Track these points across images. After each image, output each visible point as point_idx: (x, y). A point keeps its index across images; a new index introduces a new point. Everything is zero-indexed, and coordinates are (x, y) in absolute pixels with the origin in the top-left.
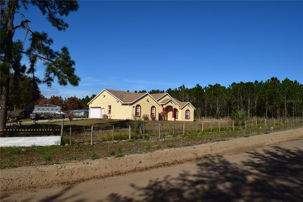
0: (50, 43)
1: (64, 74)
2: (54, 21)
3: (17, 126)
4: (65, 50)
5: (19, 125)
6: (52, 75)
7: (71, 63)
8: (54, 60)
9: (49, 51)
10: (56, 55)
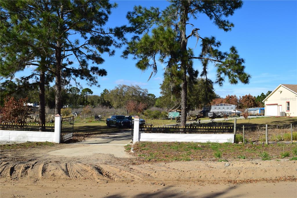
0: (219, 45)
1: (234, 73)
2: (220, 24)
3: (197, 124)
4: (233, 49)
5: (198, 123)
6: (223, 75)
7: (241, 61)
8: (224, 60)
9: (218, 53)
10: (225, 56)
